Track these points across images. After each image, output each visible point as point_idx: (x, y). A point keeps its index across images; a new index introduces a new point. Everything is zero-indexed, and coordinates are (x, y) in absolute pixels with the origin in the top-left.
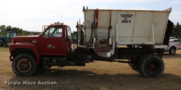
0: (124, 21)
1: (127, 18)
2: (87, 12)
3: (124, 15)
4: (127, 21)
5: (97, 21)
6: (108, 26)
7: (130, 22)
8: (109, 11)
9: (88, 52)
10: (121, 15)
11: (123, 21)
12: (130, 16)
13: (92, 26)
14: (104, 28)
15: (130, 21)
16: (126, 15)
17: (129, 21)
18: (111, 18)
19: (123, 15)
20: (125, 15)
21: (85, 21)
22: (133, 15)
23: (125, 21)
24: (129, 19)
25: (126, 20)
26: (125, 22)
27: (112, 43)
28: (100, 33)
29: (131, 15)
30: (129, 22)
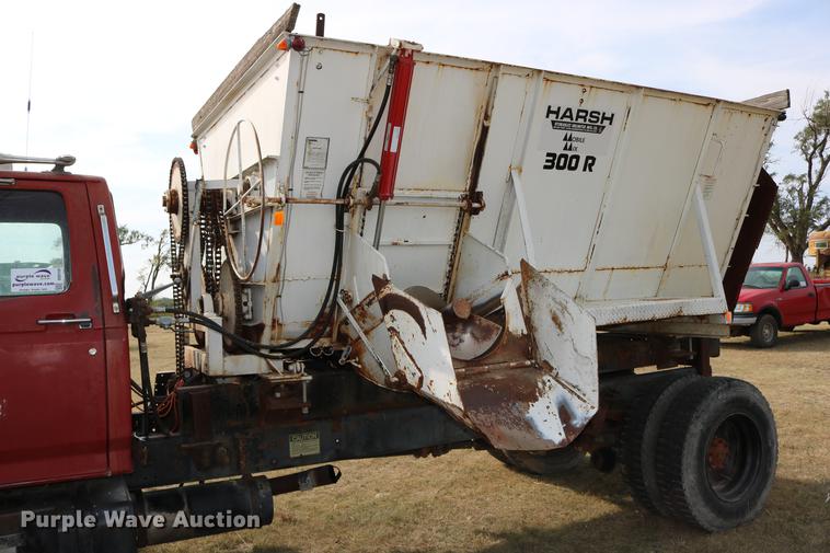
0: (562, 156)
1: (577, 140)
2: (315, 57)
3: (564, 116)
4: (577, 157)
5: (394, 149)
6: (458, 195)
7: (590, 163)
8: (482, 76)
9: (305, 411)
10: (549, 112)
11: (554, 155)
12: (596, 122)
13: (344, 192)
14: (428, 203)
15: (594, 159)
16: (574, 116)
17: (588, 158)
18: (485, 130)
19: (557, 113)
20: (571, 117)
21: (290, 142)
22: (611, 119)
23: (566, 156)
24: (587, 145)
25: (570, 154)
26: (563, 168)
27: (528, 321)
28: (395, 244)
29: (604, 118)
30: (584, 170)
